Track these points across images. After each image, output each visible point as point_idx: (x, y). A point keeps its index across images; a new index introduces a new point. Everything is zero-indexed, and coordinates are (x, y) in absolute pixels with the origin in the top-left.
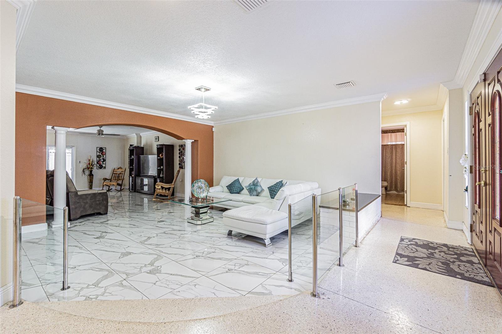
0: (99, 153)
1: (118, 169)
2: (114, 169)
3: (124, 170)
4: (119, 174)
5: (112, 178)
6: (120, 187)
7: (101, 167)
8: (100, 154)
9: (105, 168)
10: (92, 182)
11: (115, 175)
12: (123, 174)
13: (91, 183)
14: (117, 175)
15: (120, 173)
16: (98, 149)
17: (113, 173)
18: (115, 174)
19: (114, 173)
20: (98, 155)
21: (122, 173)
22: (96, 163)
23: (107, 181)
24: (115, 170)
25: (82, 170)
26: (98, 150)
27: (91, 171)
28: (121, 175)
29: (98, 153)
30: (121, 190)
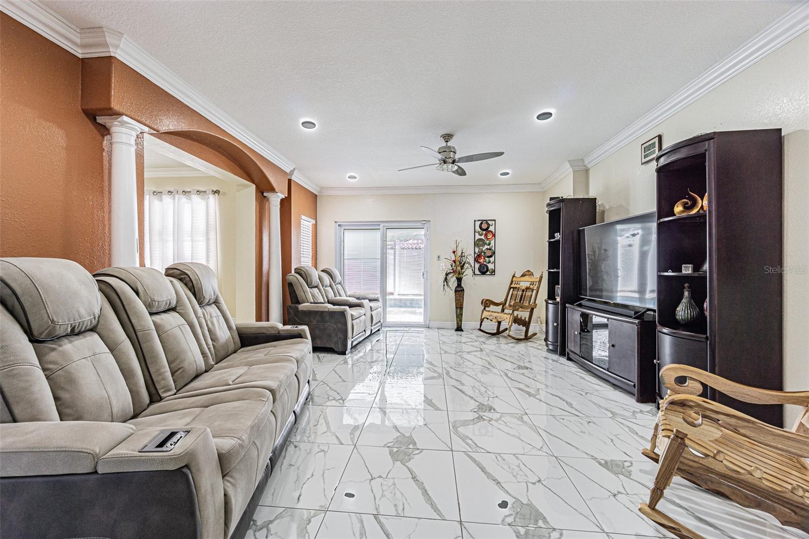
0: (481, 235)
1: (523, 275)
2: (514, 276)
3: (538, 280)
4: (523, 291)
5: (506, 300)
6: (524, 328)
7: (484, 271)
8: (482, 237)
9: (493, 272)
10: (461, 308)
11: (515, 293)
12: (535, 291)
13: (459, 310)
14: (520, 293)
15: (527, 288)
16: (478, 223)
17: (510, 288)
18: (513, 288)
19: (512, 286)
20: (478, 240)
21: (531, 286)
22: (472, 261)
23: (492, 308)
24: (514, 279)
25: (443, 276)
26: (478, 228)
27: (459, 280)
28: (529, 293)
29: (477, 234)
30: (527, 338)
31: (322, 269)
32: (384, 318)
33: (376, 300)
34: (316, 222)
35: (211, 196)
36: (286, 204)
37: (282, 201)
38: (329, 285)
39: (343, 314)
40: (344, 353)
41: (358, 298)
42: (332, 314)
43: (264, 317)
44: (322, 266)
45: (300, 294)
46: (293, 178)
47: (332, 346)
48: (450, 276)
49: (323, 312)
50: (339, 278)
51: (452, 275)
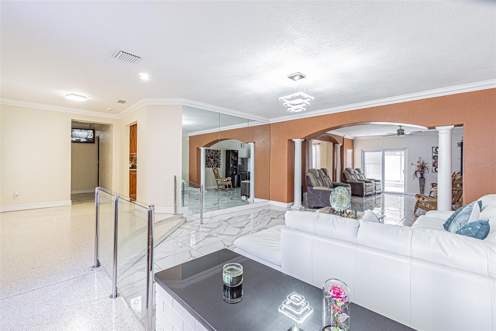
31: (356, 168)
32: (383, 188)
33: (379, 181)
34: (353, 150)
35: (317, 145)
36: (342, 147)
37: (341, 146)
38: (358, 174)
39: (362, 184)
40: (362, 197)
41: (370, 180)
42: (358, 184)
43: (335, 180)
44: (355, 168)
45: (346, 176)
46: (344, 137)
47: (358, 194)
48: (417, 172)
49: (355, 183)
50: (362, 172)
51: (418, 172)
